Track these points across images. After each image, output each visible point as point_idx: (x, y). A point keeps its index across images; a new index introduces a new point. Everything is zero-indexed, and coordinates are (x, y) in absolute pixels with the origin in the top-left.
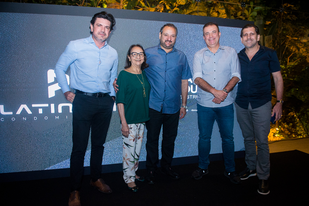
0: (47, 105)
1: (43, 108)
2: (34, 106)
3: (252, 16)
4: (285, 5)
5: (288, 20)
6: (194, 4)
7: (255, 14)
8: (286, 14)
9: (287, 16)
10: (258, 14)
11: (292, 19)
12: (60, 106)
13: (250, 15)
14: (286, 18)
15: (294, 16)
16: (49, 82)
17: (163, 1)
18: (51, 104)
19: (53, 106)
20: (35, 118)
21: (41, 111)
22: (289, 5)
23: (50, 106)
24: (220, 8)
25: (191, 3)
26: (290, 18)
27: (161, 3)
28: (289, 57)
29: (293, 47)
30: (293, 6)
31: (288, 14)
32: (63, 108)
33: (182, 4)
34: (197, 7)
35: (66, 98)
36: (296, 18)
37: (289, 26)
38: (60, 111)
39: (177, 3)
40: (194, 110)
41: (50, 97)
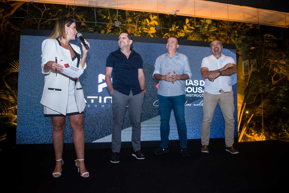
0: (97, 97)
1: (95, 99)
2: (88, 97)
3: (238, 44)
4: (266, 35)
5: (270, 47)
6: (191, 36)
7: (240, 42)
8: (267, 42)
9: (268, 44)
10: (242, 42)
11: (273, 46)
12: (105, 98)
13: (236, 43)
14: (268, 46)
15: (274, 44)
16: (99, 82)
17: (167, 34)
18: (100, 97)
19: (100, 98)
20: (89, 106)
21: (92, 101)
22: (269, 36)
23: (99, 98)
24: (212, 39)
25: (189, 35)
26: (271, 46)
27: (166, 35)
28: (273, 77)
29: (275, 68)
30: (272, 36)
31: (270, 43)
32: (107, 99)
33: (182, 36)
34: (194, 38)
35: (109, 93)
36: (276, 45)
37: (271, 52)
38: (105, 101)
39: (178, 36)
40: (195, 105)
41: (99, 92)
